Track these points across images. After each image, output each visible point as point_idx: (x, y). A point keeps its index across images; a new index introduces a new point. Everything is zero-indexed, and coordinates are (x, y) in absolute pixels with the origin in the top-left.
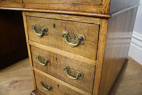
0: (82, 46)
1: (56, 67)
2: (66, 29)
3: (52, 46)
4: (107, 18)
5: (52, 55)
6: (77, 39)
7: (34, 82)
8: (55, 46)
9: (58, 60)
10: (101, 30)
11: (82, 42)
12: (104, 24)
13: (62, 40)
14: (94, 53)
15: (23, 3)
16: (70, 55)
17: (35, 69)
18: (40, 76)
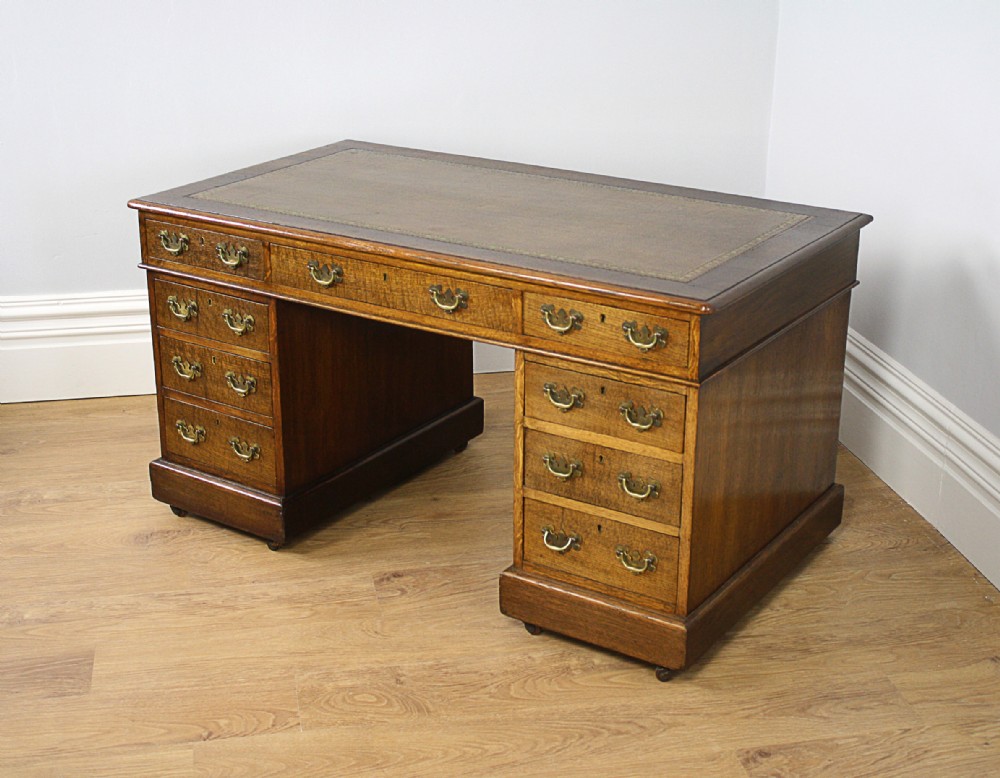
0: (659, 430)
1: (598, 478)
2: (627, 398)
3: (593, 429)
4: (696, 387)
5: (590, 451)
6: (648, 416)
7: (519, 535)
8: (601, 431)
9: (606, 462)
10: (689, 403)
11: (658, 422)
12: (693, 395)
13: (618, 418)
15: (523, 333)
16: (636, 448)
17: (532, 494)
18: (545, 511)
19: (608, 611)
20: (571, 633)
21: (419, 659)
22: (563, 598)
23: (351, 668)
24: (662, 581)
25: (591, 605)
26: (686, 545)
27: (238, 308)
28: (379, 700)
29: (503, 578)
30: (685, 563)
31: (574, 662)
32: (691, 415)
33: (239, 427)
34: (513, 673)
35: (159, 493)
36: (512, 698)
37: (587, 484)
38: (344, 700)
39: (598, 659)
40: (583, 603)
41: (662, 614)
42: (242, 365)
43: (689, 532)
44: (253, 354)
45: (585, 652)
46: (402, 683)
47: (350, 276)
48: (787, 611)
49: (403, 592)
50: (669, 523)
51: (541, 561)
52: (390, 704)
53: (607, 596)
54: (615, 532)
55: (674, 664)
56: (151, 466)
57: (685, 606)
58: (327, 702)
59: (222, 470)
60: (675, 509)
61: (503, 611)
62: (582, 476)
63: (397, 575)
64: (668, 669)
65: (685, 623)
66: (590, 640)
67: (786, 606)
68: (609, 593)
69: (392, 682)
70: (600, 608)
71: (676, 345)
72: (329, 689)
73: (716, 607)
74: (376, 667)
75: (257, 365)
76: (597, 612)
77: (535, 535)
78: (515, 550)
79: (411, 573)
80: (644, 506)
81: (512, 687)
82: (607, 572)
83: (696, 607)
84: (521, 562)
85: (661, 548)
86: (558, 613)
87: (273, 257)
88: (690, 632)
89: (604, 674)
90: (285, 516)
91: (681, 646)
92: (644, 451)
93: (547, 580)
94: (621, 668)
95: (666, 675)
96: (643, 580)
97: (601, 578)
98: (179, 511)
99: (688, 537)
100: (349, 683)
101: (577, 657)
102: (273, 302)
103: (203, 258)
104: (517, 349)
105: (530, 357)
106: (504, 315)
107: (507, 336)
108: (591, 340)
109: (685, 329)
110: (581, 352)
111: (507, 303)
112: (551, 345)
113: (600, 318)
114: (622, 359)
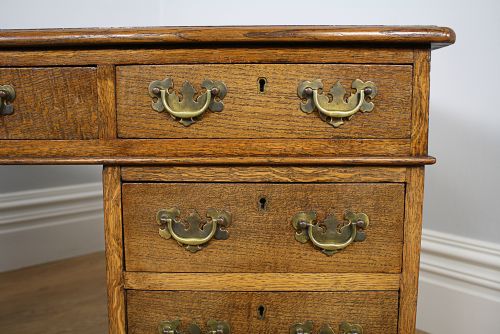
2: (306, 207)
14: (397, 254)
15: (117, 136)
71: (390, 104)
92: (336, 283)
104: (106, 165)
105: (130, 174)
106: (81, 112)
107: (90, 147)
108: (244, 123)
109: (407, 75)
110: (226, 148)
111: (89, 92)
112: (168, 146)
113: (256, 86)
114: (300, 146)
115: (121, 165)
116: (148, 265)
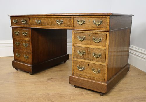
0: (101, 42)
2: (94, 36)
3: (87, 44)
4: (109, 32)
5: (87, 49)
6: (99, 40)
7: (73, 68)
8: (89, 44)
9: (90, 51)
10: (107, 36)
11: (101, 41)
12: (108, 34)
13: (92, 41)
14: (105, 44)
15: (73, 26)
16: (96, 47)
17: (75, 59)
18: (78, 63)
19: (91, 82)
20: (83, 87)
21: (53, 92)
22: (82, 80)
23: (39, 93)
24: (101, 75)
25: (87, 81)
26: (106, 67)
27: (25, 31)
28: (44, 99)
29: (70, 77)
30: (106, 70)
31: (84, 93)
32: (108, 38)
33: (25, 53)
34: (71, 95)
35: (14, 66)
36: (71, 99)
37: (86, 56)
38: (36, 99)
39: (89, 92)
40: (86, 81)
41: (102, 82)
42: (26, 41)
43: (107, 64)
44: (27, 39)
45: (86, 91)
46: (49, 96)
47: (43, 21)
48: (123, 84)
49: (52, 81)
50: (103, 62)
51: (77, 73)
52: (46, 100)
53: (90, 79)
54: (92, 65)
55: (104, 92)
56: (12, 61)
57: (106, 80)
58: (33, 100)
59: (23, 61)
60: (104, 59)
61: (70, 83)
62: (85, 54)
63: (51, 79)
64: (103, 93)
65: (106, 83)
66: (87, 88)
67: (122, 83)
68: (91, 78)
69: (47, 96)
70: (89, 81)
71: (104, 23)
72: (34, 97)
73: (112, 81)
74: (44, 93)
75: (28, 41)
76: (88, 82)
77: (76, 68)
78: (72, 71)
79: (54, 78)
80: (98, 59)
81: (71, 97)
82: (90, 74)
83: (108, 80)
84: (73, 73)
85: (101, 68)
86: (80, 83)
87: (30, 20)
88: (107, 85)
89: (90, 95)
90: (32, 68)
91: (106, 88)
92: (98, 47)
93: (78, 76)
94: (93, 94)
95: (102, 94)
96: (98, 75)
97: (89, 75)
98: (17, 69)
99: (107, 65)
100: (38, 96)
101: (84, 92)
102: (30, 29)
103: (20, 23)
104: (72, 30)
105: (75, 31)
106: (70, 23)
107: (70, 27)
108: (87, 25)
109: (106, 19)
110: (85, 28)
111: (70, 21)
112: (79, 28)
113: (88, 20)
114: (93, 28)
115: (74, 30)
116: (76, 43)
